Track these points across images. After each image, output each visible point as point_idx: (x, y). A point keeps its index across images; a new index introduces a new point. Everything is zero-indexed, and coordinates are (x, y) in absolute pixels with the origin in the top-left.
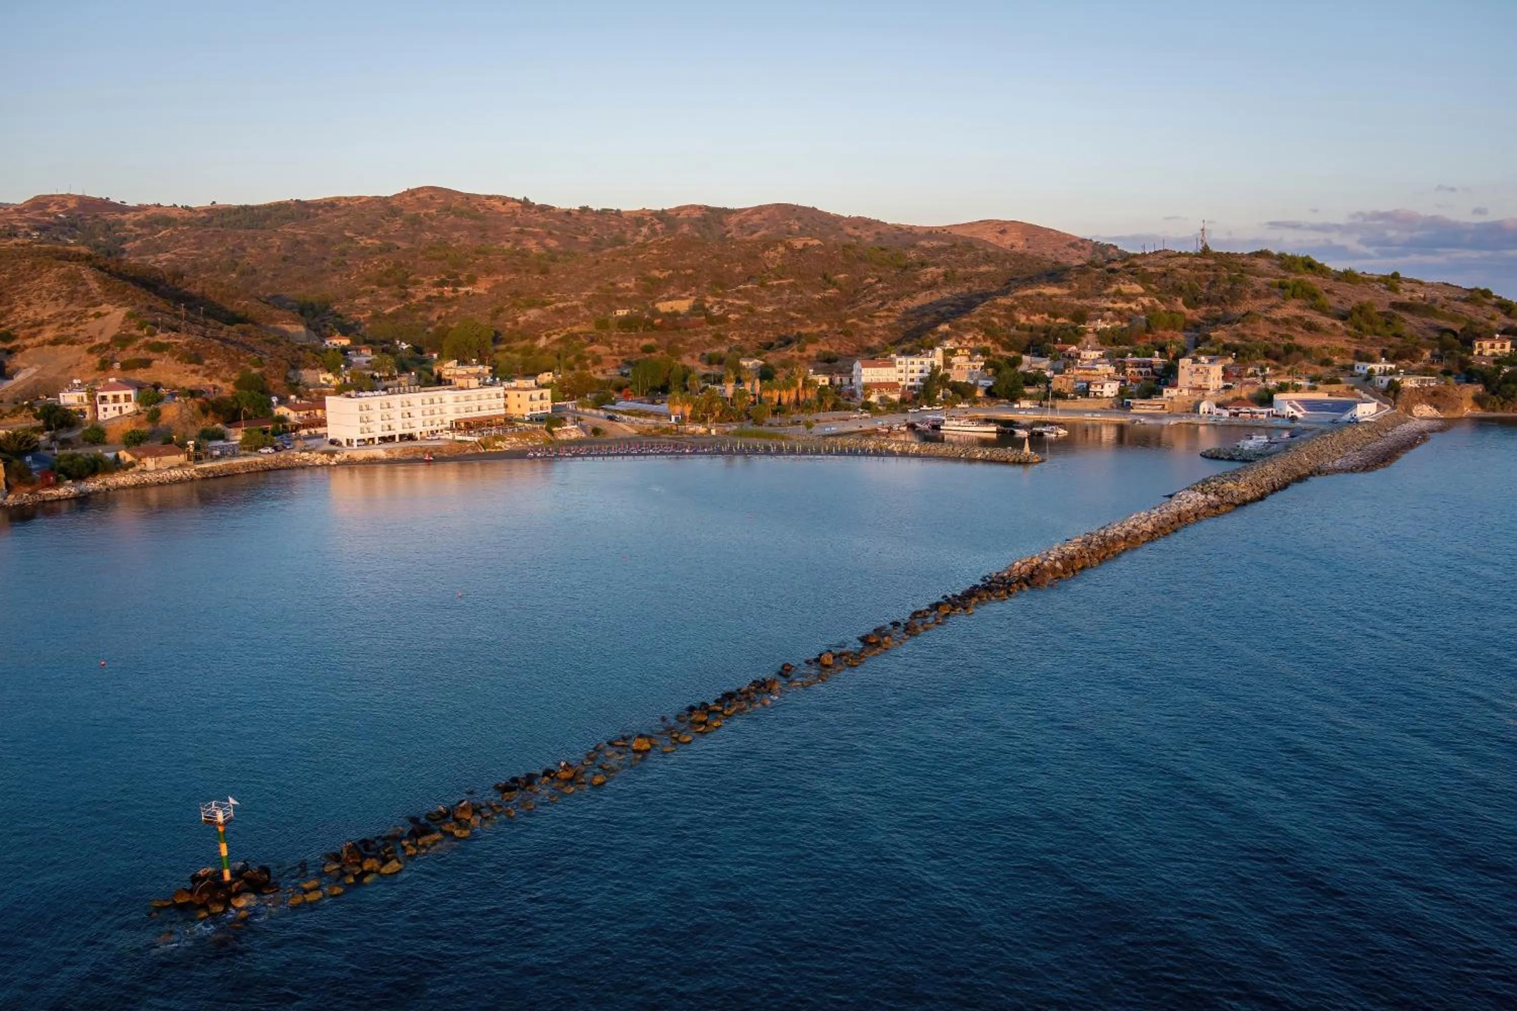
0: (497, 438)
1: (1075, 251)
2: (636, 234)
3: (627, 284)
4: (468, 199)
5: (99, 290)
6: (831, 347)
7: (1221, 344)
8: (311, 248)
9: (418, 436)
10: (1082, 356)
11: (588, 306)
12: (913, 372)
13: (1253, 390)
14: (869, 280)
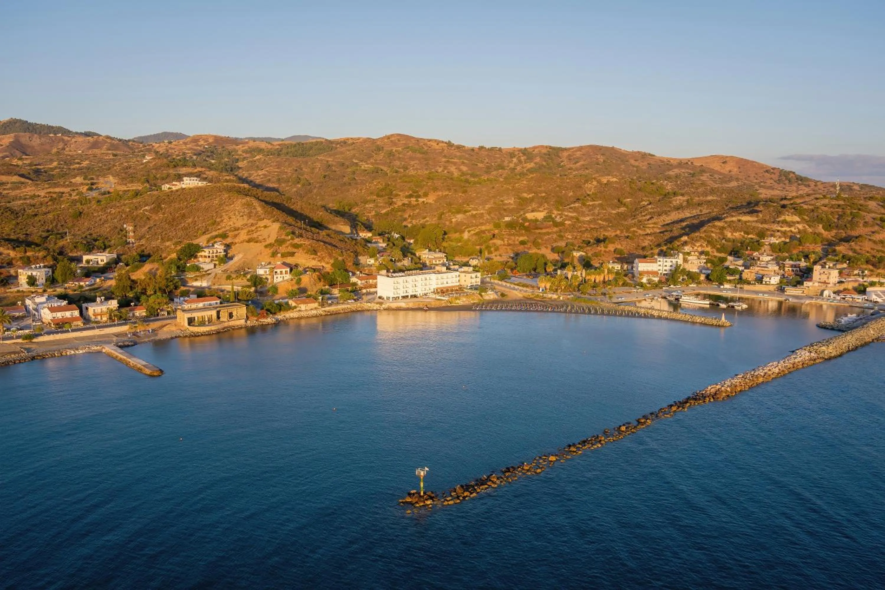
0: (456, 298)
1: (769, 175)
2: (510, 162)
3: (510, 201)
4: (418, 141)
5: (262, 212)
6: (622, 246)
7: (841, 255)
8: (336, 169)
9: (419, 295)
10: (761, 259)
11: (489, 213)
12: (666, 266)
13: (856, 285)
14: (644, 203)
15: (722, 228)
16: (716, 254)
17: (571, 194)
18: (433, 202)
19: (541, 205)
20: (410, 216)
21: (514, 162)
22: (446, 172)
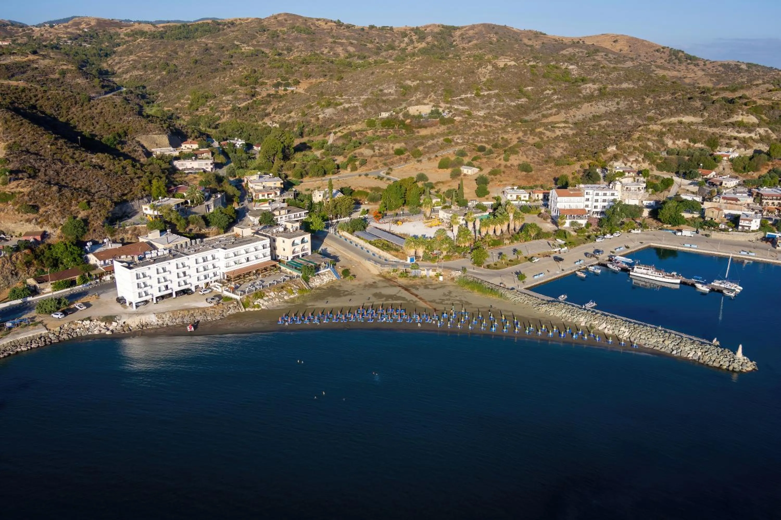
0: (257, 295)
1: (659, 54)
2: (401, 42)
4: (306, 20)
6: (527, 158)
8: (214, 52)
9: (193, 289)
10: (723, 184)
14: (548, 92)
15: (661, 134)
16: (656, 172)
17: (462, 81)
18: (303, 92)
19: (427, 94)
20: (274, 110)
21: (405, 42)
22: (331, 53)
